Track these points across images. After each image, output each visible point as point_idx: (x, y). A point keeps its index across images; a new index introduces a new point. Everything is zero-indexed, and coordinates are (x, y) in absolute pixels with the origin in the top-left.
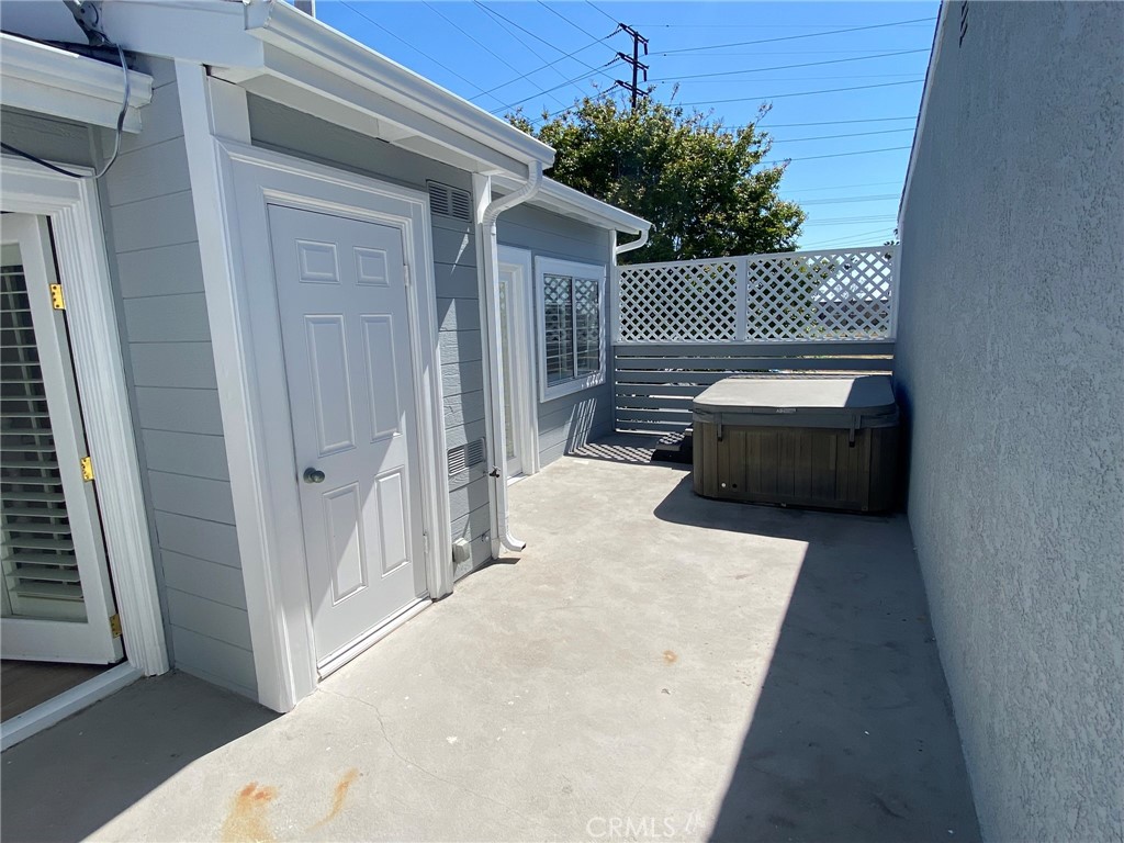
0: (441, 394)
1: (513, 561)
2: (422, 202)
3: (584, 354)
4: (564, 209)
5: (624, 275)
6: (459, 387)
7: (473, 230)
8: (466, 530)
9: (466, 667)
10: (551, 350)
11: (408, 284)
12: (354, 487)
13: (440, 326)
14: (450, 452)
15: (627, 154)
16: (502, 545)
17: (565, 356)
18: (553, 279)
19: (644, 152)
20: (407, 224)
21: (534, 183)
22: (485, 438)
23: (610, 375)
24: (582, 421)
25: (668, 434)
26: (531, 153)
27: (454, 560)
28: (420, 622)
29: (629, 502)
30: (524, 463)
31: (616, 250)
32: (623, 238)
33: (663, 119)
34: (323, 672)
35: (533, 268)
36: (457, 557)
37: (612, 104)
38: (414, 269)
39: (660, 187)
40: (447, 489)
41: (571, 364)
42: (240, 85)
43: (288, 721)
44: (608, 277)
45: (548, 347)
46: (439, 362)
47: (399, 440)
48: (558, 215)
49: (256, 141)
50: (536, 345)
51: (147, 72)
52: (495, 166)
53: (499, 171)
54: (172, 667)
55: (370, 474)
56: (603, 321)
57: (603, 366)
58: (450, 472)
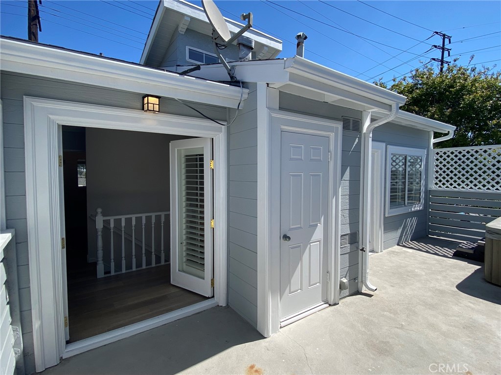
0: (340, 209)
1: (370, 296)
2: (339, 126)
3: (411, 194)
4: (404, 123)
5: (438, 154)
6: (348, 206)
7: (361, 135)
8: (346, 274)
9: (346, 343)
10: (393, 190)
11: (330, 160)
12: (300, 245)
13: (342, 177)
14: (342, 236)
15: (440, 94)
16: (364, 286)
17: (400, 194)
18: (394, 156)
19: (451, 92)
20: (332, 135)
21: (394, 113)
22: (358, 231)
23: (426, 206)
24: (408, 229)
25: (465, 242)
26: (394, 100)
27: (340, 288)
28: (323, 313)
29: (439, 277)
30: (375, 246)
31: (433, 141)
32: (437, 135)
33: (464, 74)
34: (283, 324)
35: (386, 151)
36: (342, 286)
37: (432, 70)
38: (333, 153)
39: (461, 108)
40: (339, 254)
41: (403, 198)
42: (278, 89)
43: (267, 342)
44: (428, 155)
45: (391, 189)
46: (340, 194)
47: (320, 228)
48: (401, 126)
49: (281, 108)
50: (385, 188)
51: (247, 88)
52: (373, 107)
53: (376, 109)
54: (227, 305)
55: (307, 241)
56: (423, 177)
57: (422, 201)
58: (341, 245)
